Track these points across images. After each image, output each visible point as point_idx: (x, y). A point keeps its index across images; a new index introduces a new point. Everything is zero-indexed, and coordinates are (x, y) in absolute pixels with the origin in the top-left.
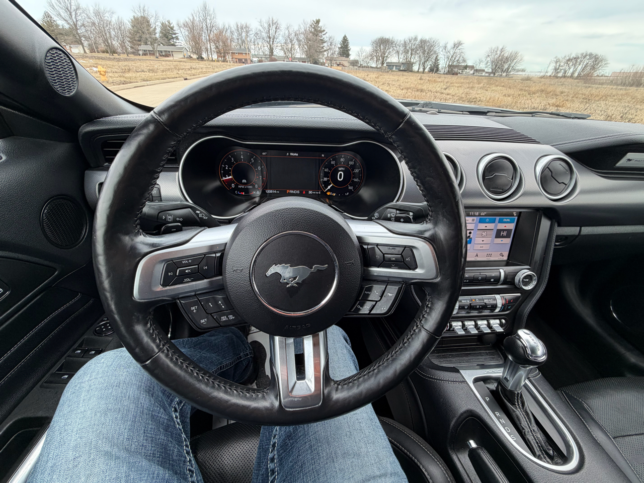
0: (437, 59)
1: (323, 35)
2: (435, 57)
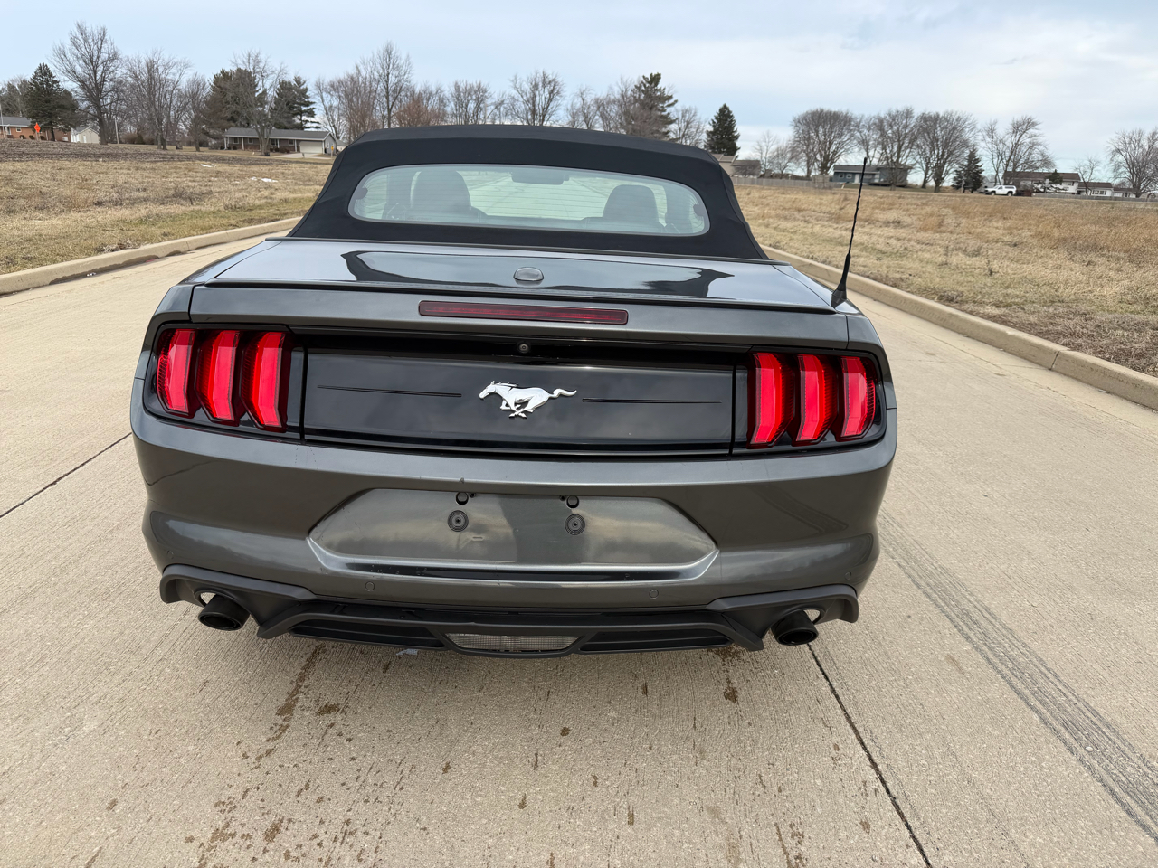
0: (973, 159)
1: (669, 106)
2: (967, 152)
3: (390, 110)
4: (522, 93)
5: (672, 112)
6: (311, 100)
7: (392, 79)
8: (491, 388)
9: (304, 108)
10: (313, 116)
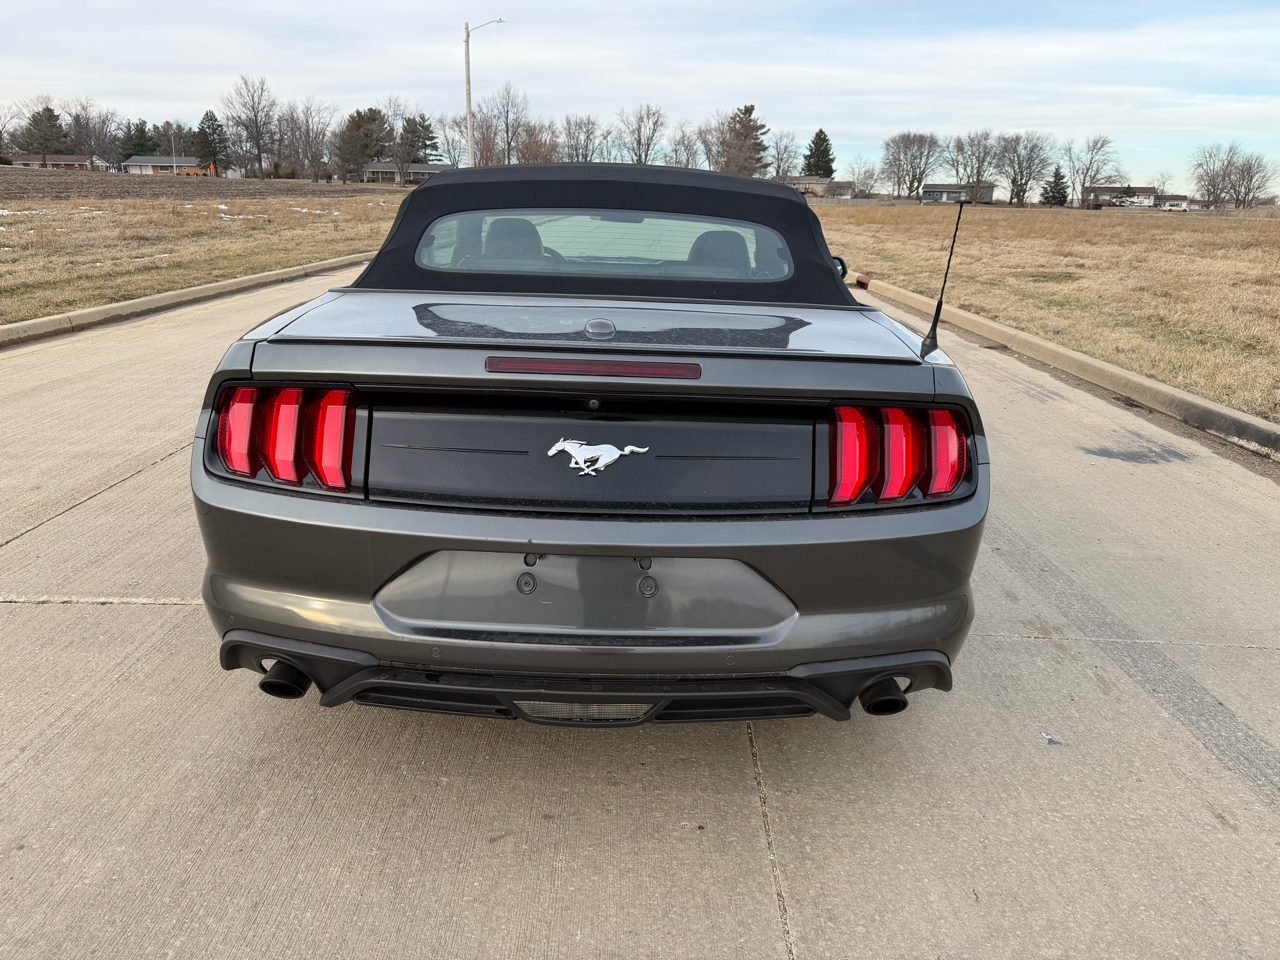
1: (762, 134)
2: (1052, 168)
3: (509, 144)
4: (627, 124)
5: (766, 140)
6: (434, 135)
7: (511, 116)
8: (560, 446)
9: (428, 143)
10: (436, 150)
